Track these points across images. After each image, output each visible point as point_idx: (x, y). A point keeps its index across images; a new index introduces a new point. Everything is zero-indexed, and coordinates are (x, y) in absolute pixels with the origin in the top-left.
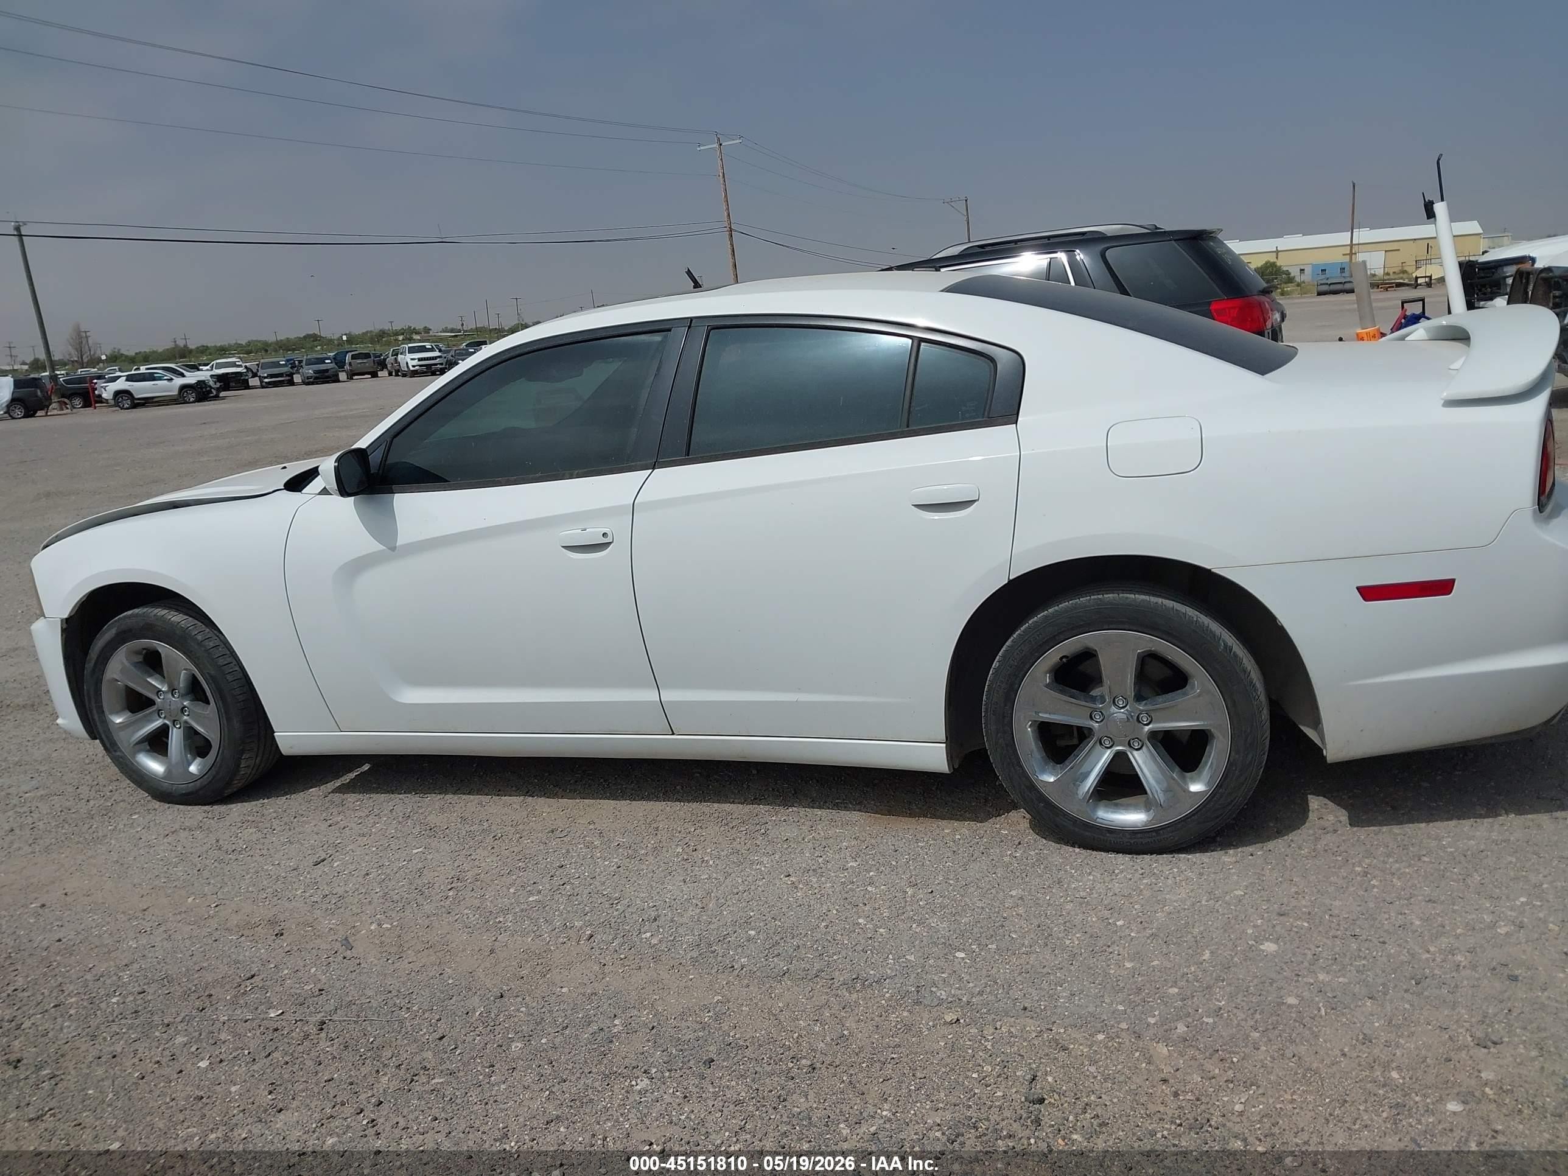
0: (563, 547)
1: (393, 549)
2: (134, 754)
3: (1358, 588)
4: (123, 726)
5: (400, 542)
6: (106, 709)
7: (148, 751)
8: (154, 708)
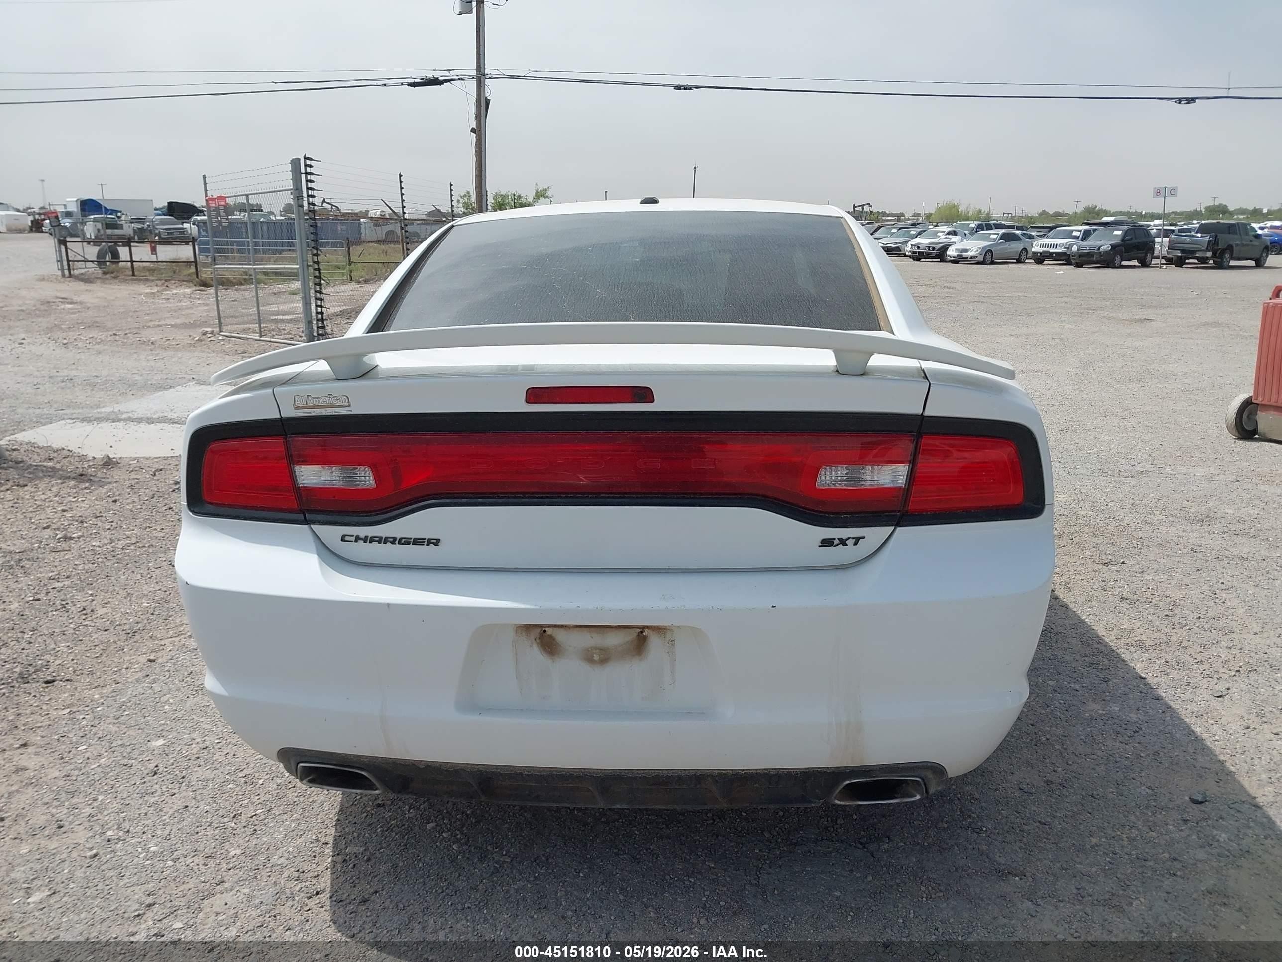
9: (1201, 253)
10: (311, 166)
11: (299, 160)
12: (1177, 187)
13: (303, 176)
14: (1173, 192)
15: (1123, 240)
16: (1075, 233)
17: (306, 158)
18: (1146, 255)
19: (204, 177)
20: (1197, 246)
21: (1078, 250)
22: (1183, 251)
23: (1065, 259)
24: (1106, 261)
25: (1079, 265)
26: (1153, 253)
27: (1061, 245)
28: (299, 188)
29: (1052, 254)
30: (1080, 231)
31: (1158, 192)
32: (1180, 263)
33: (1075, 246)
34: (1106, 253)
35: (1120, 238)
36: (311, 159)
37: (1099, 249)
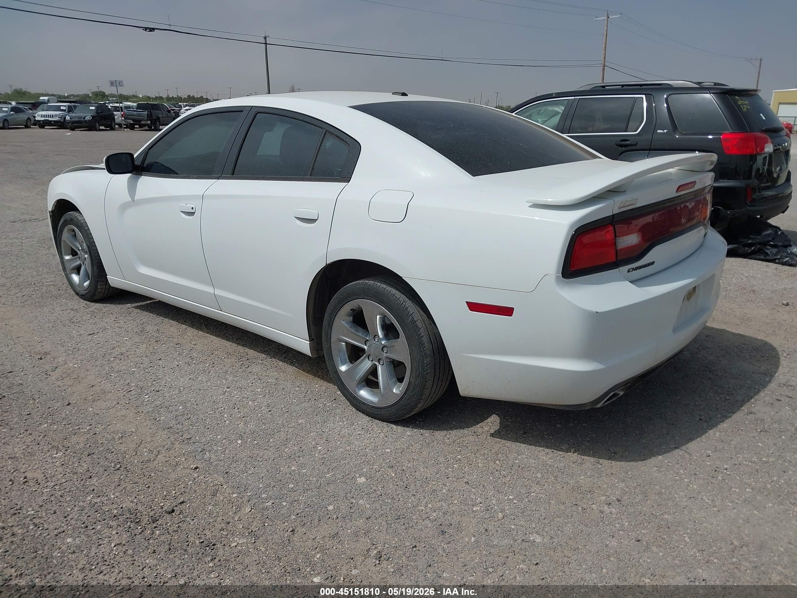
0: (182, 212)
1: (133, 201)
2: (71, 273)
3: (467, 302)
4: (68, 260)
5: (135, 199)
6: (63, 253)
7: (76, 274)
8: (77, 256)
9: (145, 121)
12: (122, 81)
14: (121, 84)
15: (97, 113)
16: (62, 108)
18: (111, 122)
20: (142, 118)
21: (71, 119)
22: (133, 120)
23: (61, 125)
24: (90, 126)
25: (73, 129)
26: (115, 122)
27: (56, 116)
29: (51, 121)
30: (65, 106)
31: (112, 83)
32: (131, 127)
33: (67, 116)
34: (89, 121)
35: (95, 111)
37: (84, 118)
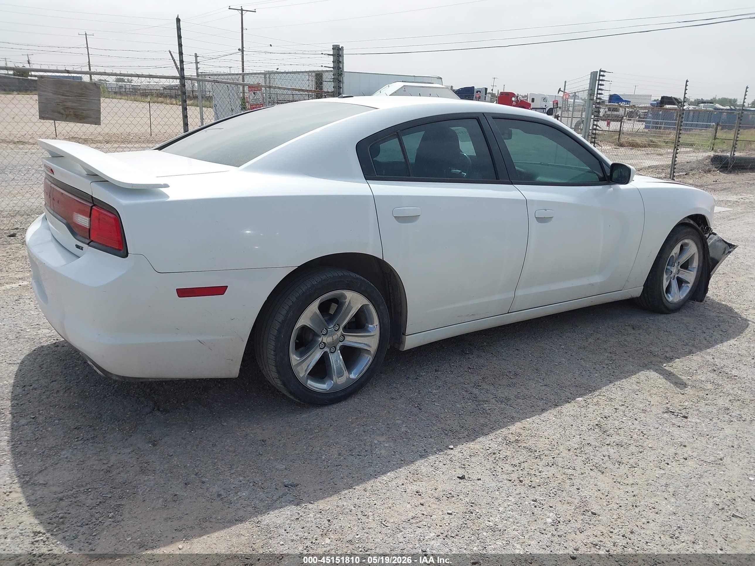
10: (603, 76)
11: (598, 72)
13: (597, 81)
17: (601, 71)
19: (565, 82)
28: (593, 89)
36: (604, 71)
